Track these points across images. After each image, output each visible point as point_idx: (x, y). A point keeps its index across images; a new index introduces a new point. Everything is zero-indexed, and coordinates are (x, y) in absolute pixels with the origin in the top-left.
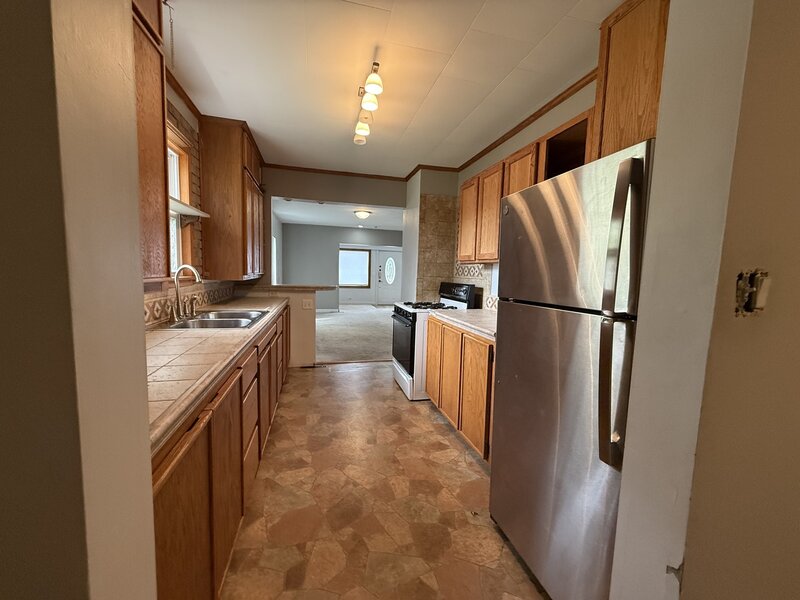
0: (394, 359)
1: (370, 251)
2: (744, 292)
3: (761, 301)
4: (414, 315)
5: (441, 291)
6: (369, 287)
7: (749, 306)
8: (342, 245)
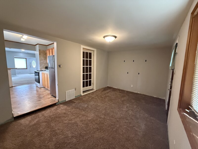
0: (36, 82)
1: (26, 59)
2: (60, 66)
3: (61, 67)
4: (39, 72)
5: (45, 68)
6: (27, 69)
7: (60, 67)
8: (15, 57)
